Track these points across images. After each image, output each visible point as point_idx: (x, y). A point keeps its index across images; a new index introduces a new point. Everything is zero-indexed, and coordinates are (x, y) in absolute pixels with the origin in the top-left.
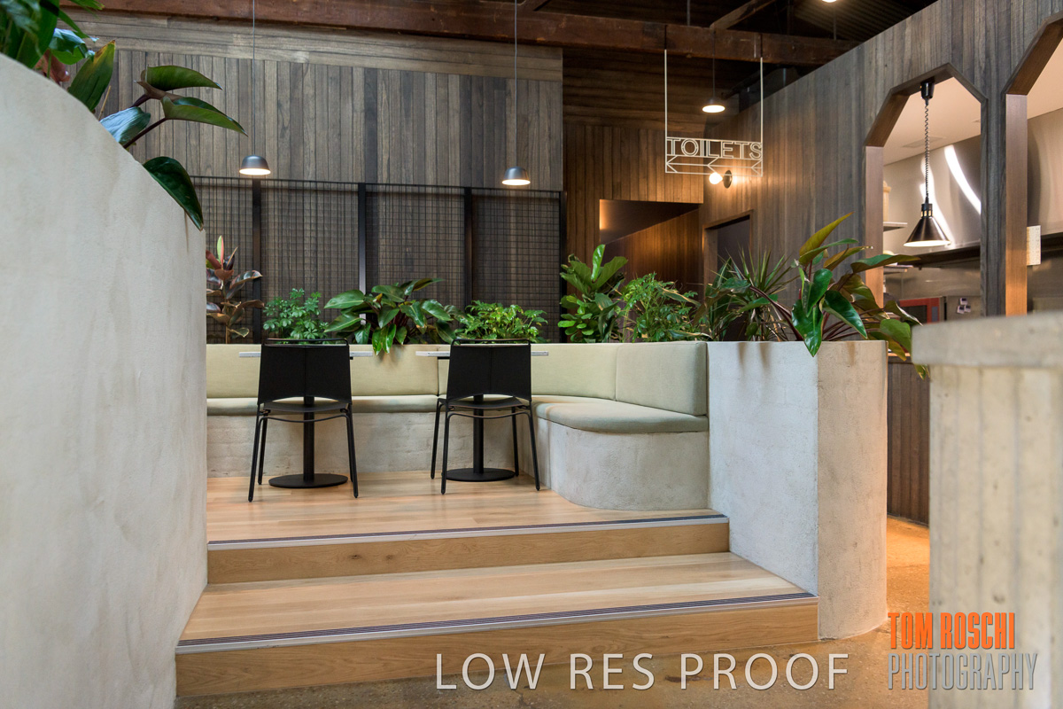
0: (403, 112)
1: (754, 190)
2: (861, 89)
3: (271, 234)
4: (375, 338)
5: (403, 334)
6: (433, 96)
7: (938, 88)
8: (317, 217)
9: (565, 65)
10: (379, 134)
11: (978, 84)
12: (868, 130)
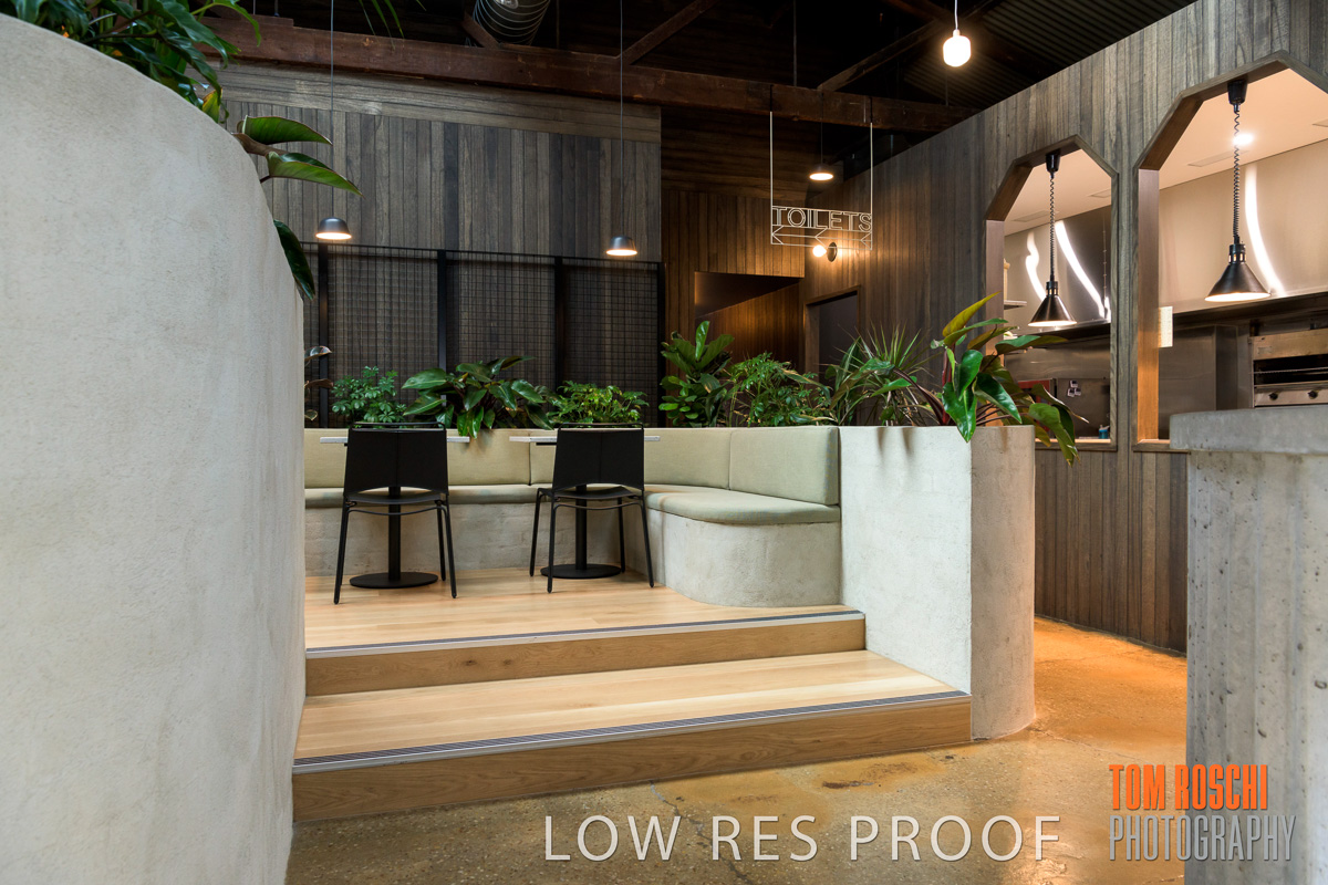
0: (487, 172)
1: (862, 264)
2: (981, 159)
3: (340, 306)
4: (460, 422)
5: (492, 417)
6: (520, 156)
7: (1063, 160)
8: (391, 288)
9: (662, 126)
10: (461, 196)
11: (1109, 158)
12: (990, 202)
